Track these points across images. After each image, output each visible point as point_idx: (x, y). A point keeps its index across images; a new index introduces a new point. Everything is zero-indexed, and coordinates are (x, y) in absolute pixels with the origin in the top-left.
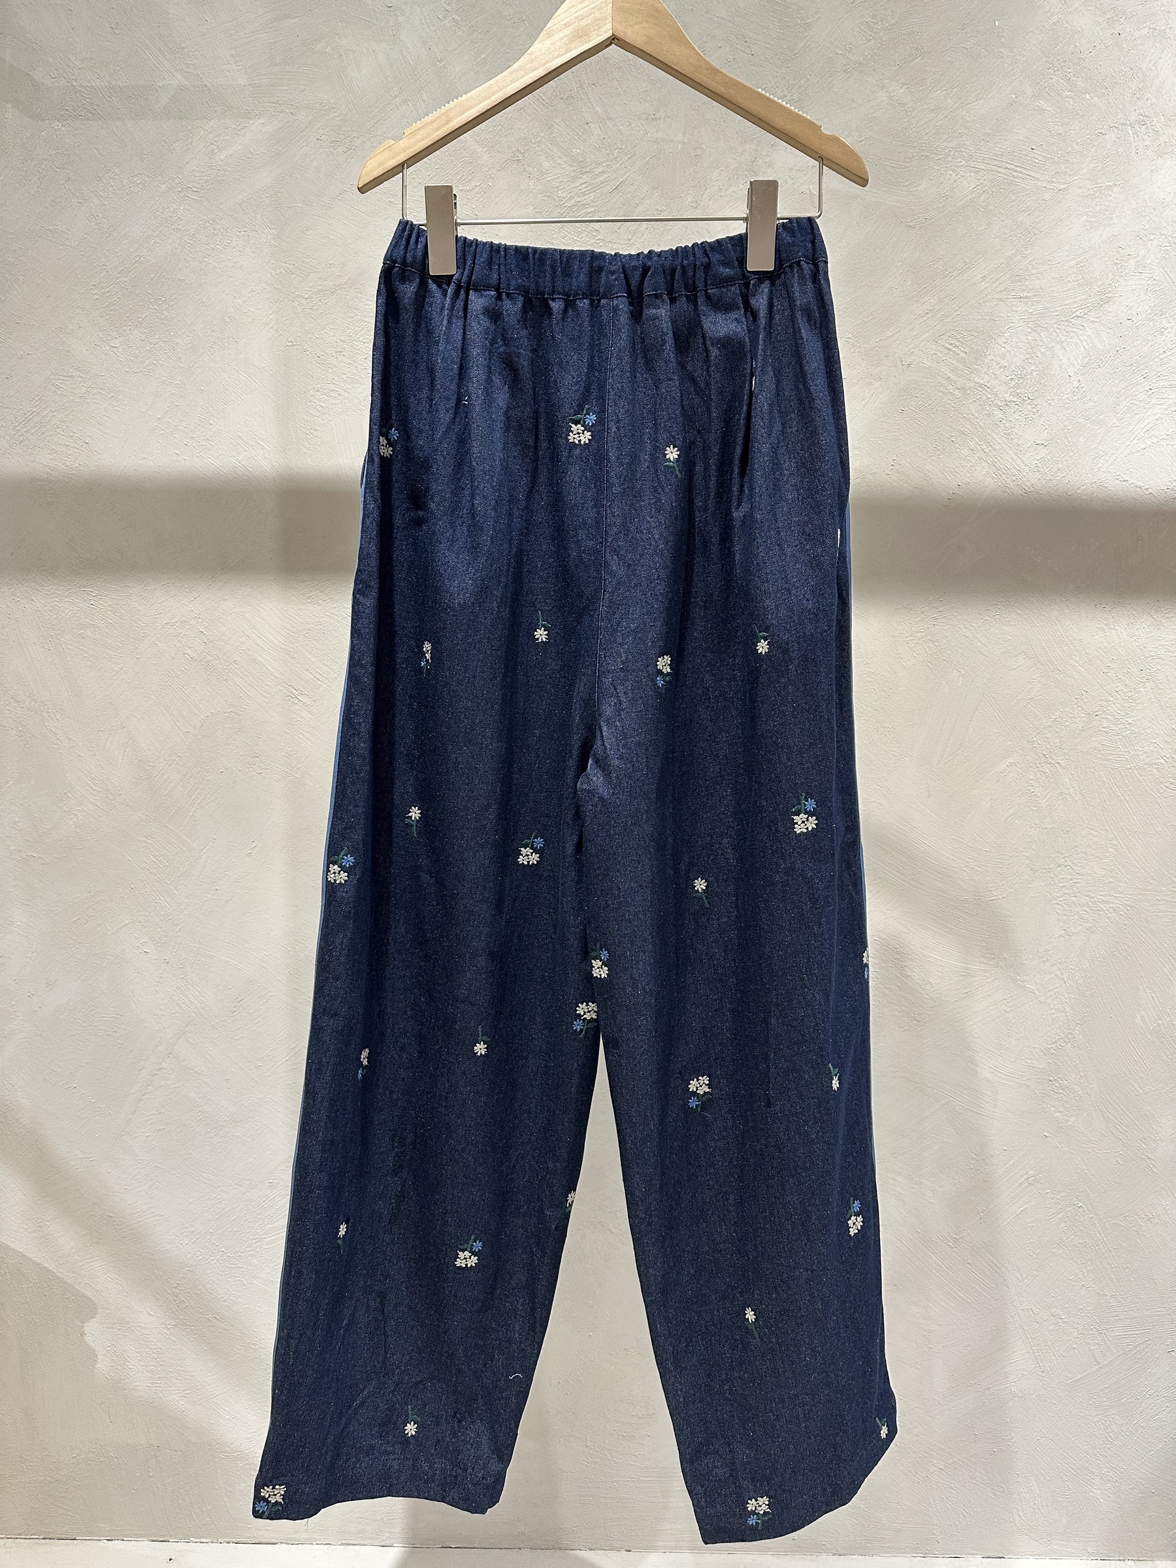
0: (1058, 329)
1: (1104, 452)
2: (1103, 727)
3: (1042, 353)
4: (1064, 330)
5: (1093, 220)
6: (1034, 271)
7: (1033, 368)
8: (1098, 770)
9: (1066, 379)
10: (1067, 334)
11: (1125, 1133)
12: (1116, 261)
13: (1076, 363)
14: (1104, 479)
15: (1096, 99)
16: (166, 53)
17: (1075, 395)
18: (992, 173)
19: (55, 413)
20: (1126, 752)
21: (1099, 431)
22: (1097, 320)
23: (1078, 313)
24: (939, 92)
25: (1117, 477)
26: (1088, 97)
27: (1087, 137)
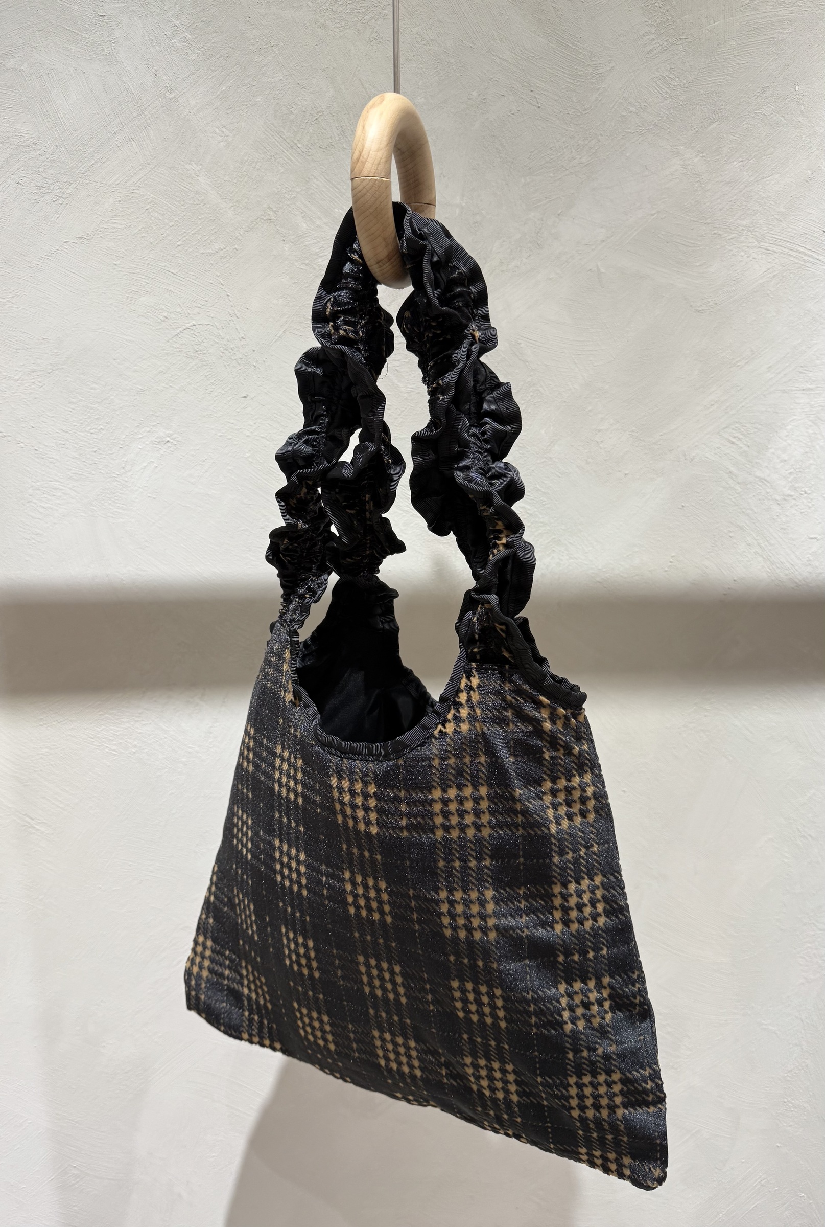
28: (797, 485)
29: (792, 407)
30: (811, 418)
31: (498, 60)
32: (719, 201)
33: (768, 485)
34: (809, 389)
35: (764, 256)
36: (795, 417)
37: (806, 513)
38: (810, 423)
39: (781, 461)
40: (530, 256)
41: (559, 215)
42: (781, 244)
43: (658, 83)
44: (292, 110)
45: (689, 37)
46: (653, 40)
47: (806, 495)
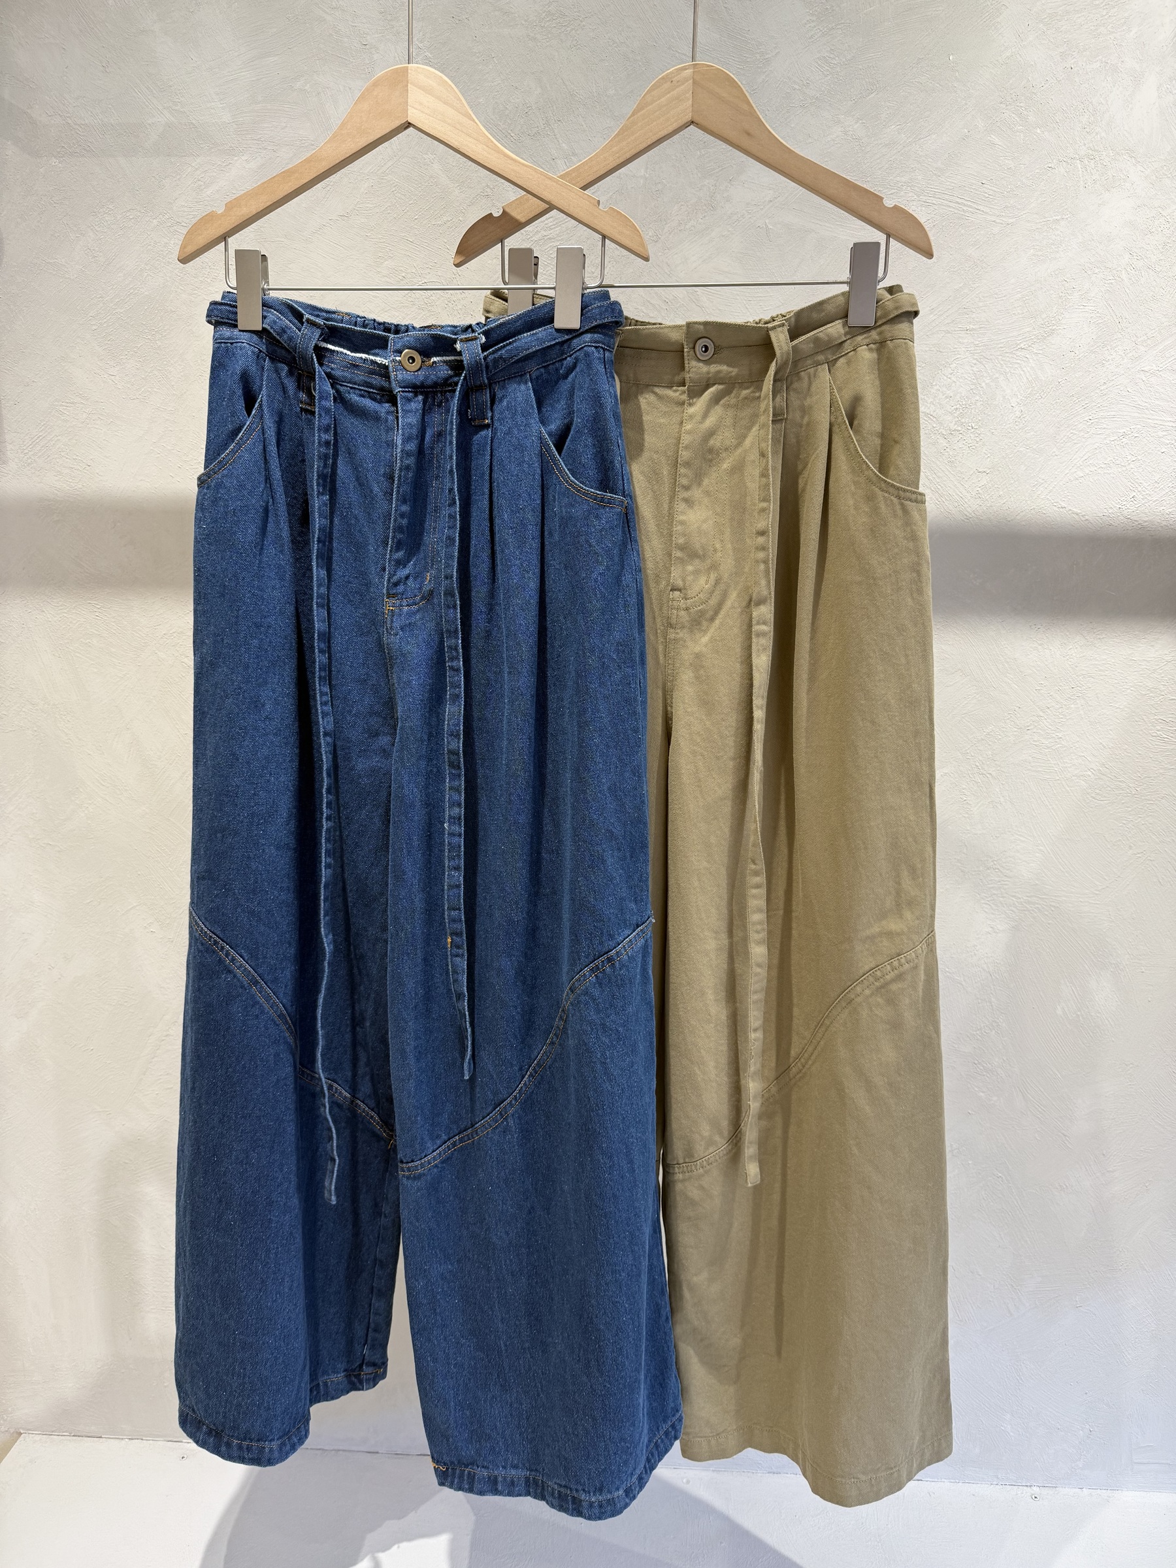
0: (1003, 360)
1: (1043, 480)
2: (1034, 741)
3: (986, 384)
4: (1009, 361)
5: (1040, 253)
6: (981, 304)
7: (978, 398)
8: (1027, 780)
9: (1009, 409)
10: (1011, 366)
11: (1043, 1112)
12: (1061, 294)
13: (1019, 394)
14: (1043, 506)
15: (1046, 133)
16: (155, 92)
17: (1017, 425)
18: (942, 207)
19: (59, 437)
20: (1055, 764)
21: (1040, 459)
22: (1041, 352)
23: (1022, 345)
24: (893, 127)
25: (1056, 504)
26: (1039, 131)
27: (1037, 171)
28: (963, 420)
29: (956, 346)
30: (975, 357)
31: (677, 55)
32: (878, 161)
33: (934, 419)
34: (973, 329)
35: (924, 208)
36: (959, 356)
37: (974, 447)
38: (974, 361)
39: (947, 397)
40: (705, 217)
41: (730, 180)
42: (940, 197)
43: (819, 63)
44: (507, 107)
45: (848, 21)
46: (815, 27)
47: (973, 430)
